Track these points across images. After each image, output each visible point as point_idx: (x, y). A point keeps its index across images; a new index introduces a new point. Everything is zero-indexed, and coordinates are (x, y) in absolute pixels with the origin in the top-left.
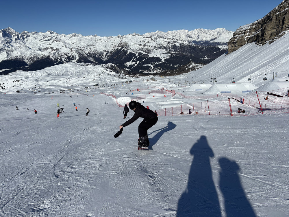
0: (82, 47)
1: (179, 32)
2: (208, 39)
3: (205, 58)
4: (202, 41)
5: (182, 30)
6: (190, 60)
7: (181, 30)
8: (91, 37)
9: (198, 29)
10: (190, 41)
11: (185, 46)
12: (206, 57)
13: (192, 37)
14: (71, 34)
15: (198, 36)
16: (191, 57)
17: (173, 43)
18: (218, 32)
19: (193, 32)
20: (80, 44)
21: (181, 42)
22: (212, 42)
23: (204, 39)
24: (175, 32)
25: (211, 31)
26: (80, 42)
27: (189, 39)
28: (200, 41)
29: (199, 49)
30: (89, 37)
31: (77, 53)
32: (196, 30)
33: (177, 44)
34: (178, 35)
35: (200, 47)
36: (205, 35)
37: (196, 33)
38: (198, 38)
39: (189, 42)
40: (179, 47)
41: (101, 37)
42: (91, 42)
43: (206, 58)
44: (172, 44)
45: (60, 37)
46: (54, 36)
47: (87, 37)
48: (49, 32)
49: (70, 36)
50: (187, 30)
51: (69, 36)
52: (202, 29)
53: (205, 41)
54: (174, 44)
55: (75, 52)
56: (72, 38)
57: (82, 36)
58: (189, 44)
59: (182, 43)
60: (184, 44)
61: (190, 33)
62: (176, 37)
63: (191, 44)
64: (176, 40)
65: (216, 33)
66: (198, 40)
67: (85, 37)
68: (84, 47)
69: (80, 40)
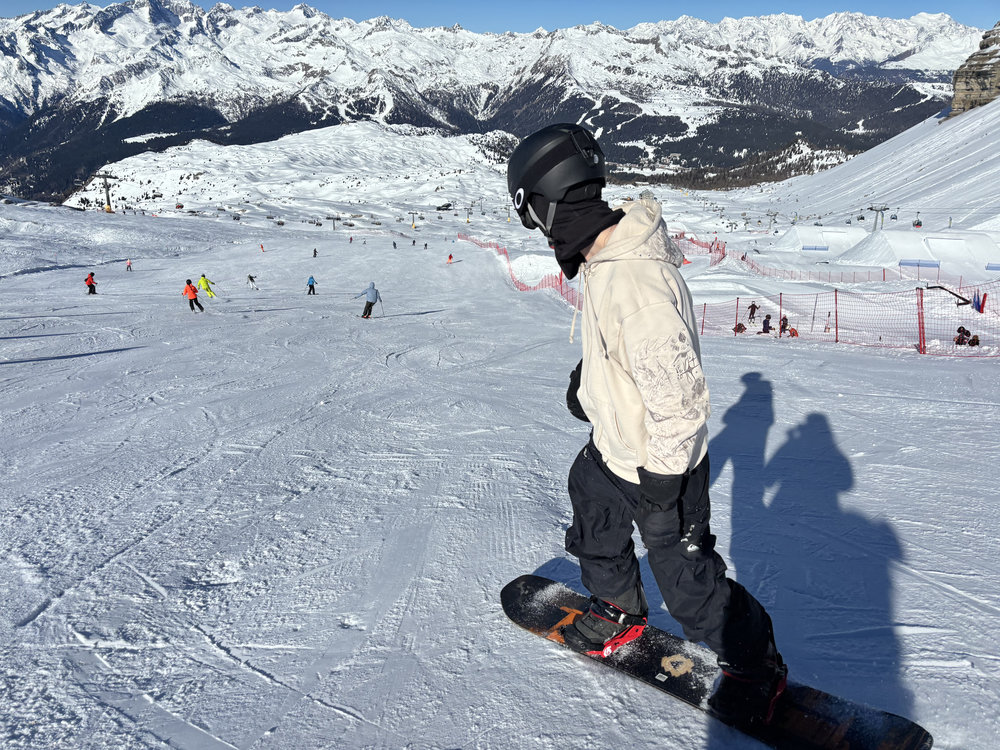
0: (407, 67)
1: (766, 23)
2: (879, 56)
3: (856, 131)
4: (851, 62)
5: (780, 17)
6: (797, 133)
7: (773, 16)
8: (439, 31)
9: (842, 14)
10: (805, 58)
11: (784, 78)
12: (860, 123)
13: (813, 46)
14: (371, 20)
15: (838, 42)
16: (802, 124)
17: (736, 66)
18: (922, 30)
19: (820, 24)
20: (400, 56)
21: (768, 64)
22: (891, 66)
23: (862, 55)
24: (751, 23)
25: (892, 25)
26: (401, 51)
27: (803, 52)
28: (845, 63)
29: (836, 91)
30: (435, 33)
31: (389, 90)
32: (833, 15)
33: (753, 71)
34: (761, 34)
35: (841, 86)
36: (867, 37)
37: (833, 30)
38: (839, 49)
39: (800, 63)
40: (757, 80)
41: (476, 35)
42: (438, 53)
43: (861, 128)
44: (733, 70)
45: (337, 29)
46: (316, 26)
47: (427, 33)
48: (300, 8)
49: (370, 27)
50: (800, 18)
51: (365, 26)
52: (861, 15)
53: (865, 61)
54: (739, 71)
55: (381, 85)
56: (374, 34)
57: (410, 28)
58: (798, 72)
59: (773, 68)
60: (782, 71)
61: (810, 29)
62: (752, 41)
63: (806, 72)
64: (749, 55)
65: (912, 32)
66: (836, 59)
67: (421, 32)
68: (414, 70)
69: (404, 43)
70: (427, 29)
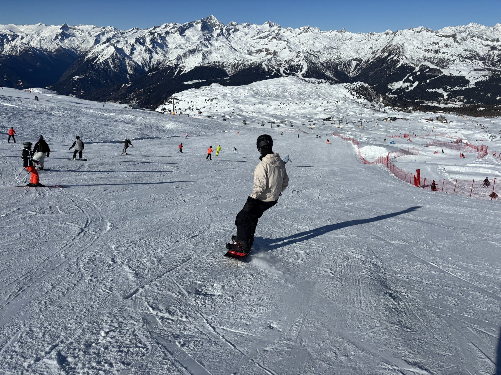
0: (316, 50)
8: (334, 32)
14: (301, 28)
20: (313, 45)
26: (314, 42)
30: (332, 33)
31: (306, 61)
41: (353, 34)
42: (332, 43)
45: (284, 33)
46: (274, 31)
47: (328, 33)
48: (268, 23)
49: (300, 31)
51: (297, 31)
55: (302, 59)
56: (302, 34)
57: (320, 31)
67: (325, 33)
68: (319, 52)
69: (315, 39)
70: (328, 32)
